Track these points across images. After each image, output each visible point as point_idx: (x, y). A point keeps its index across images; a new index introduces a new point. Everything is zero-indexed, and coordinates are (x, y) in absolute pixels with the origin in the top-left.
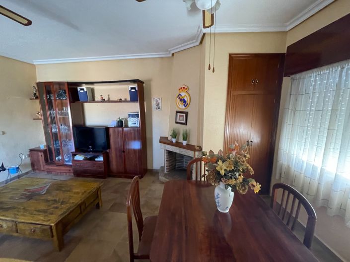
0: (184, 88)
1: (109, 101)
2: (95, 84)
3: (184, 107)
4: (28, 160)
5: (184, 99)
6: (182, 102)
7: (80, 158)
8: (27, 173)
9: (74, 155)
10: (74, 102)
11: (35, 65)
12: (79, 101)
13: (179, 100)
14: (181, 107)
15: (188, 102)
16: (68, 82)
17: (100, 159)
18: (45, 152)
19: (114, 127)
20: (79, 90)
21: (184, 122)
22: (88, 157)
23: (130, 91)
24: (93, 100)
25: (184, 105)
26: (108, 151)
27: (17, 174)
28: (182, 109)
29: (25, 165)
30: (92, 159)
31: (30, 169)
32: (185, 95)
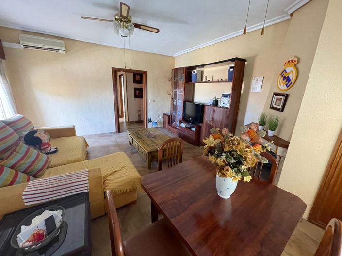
0: (292, 61)
1: (212, 82)
2: (205, 66)
3: (285, 87)
4: (162, 120)
5: (288, 76)
6: (285, 80)
7: (183, 125)
8: (160, 127)
9: (181, 122)
10: (188, 83)
11: (174, 57)
12: (191, 81)
13: (282, 78)
14: (282, 87)
15: (293, 81)
16: (186, 67)
17: (194, 129)
18: (169, 116)
19: (210, 105)
20: (192, 72)
21: (280, 107)
22: (188, 126)
23: (229, 70)
24: (201, 81)
25: (286, 85)
26: (201, 124)
27: (156, 126)
28: (283, 90)
29: (160, 122)
30: (190, 128)
31: (162, 126)
32: (292, 71)
